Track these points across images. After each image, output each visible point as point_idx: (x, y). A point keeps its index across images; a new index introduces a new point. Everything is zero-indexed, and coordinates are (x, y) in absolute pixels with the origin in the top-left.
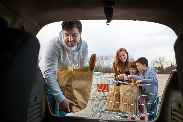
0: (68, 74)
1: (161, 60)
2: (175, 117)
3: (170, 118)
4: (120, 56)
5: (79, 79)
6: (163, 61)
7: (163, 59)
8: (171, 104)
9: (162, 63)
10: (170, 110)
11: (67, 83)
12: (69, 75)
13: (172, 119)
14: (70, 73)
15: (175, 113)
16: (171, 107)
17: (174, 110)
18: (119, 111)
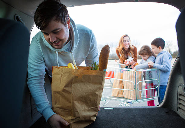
0: (66, 73)
1: (169, 44)
2: (181, 102)
3: (176, 103)
4: (125, 41)
5: (82, 82)
6: (171, 45)
7: (171, 42)
8: (177, 89)
9: (170, 47)
10: (176, 94)
11: (65, 87)
12: (69, 74)
13: (178, 104)
14: (69, 72)
15: (181, 97)
16: (177, 92)
17: (180, 95)
18: (123, 97)
